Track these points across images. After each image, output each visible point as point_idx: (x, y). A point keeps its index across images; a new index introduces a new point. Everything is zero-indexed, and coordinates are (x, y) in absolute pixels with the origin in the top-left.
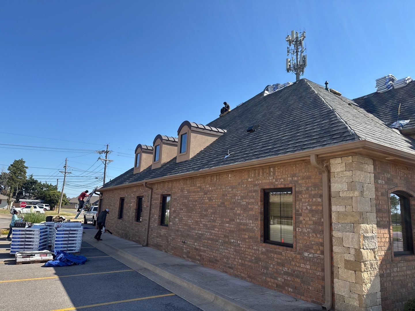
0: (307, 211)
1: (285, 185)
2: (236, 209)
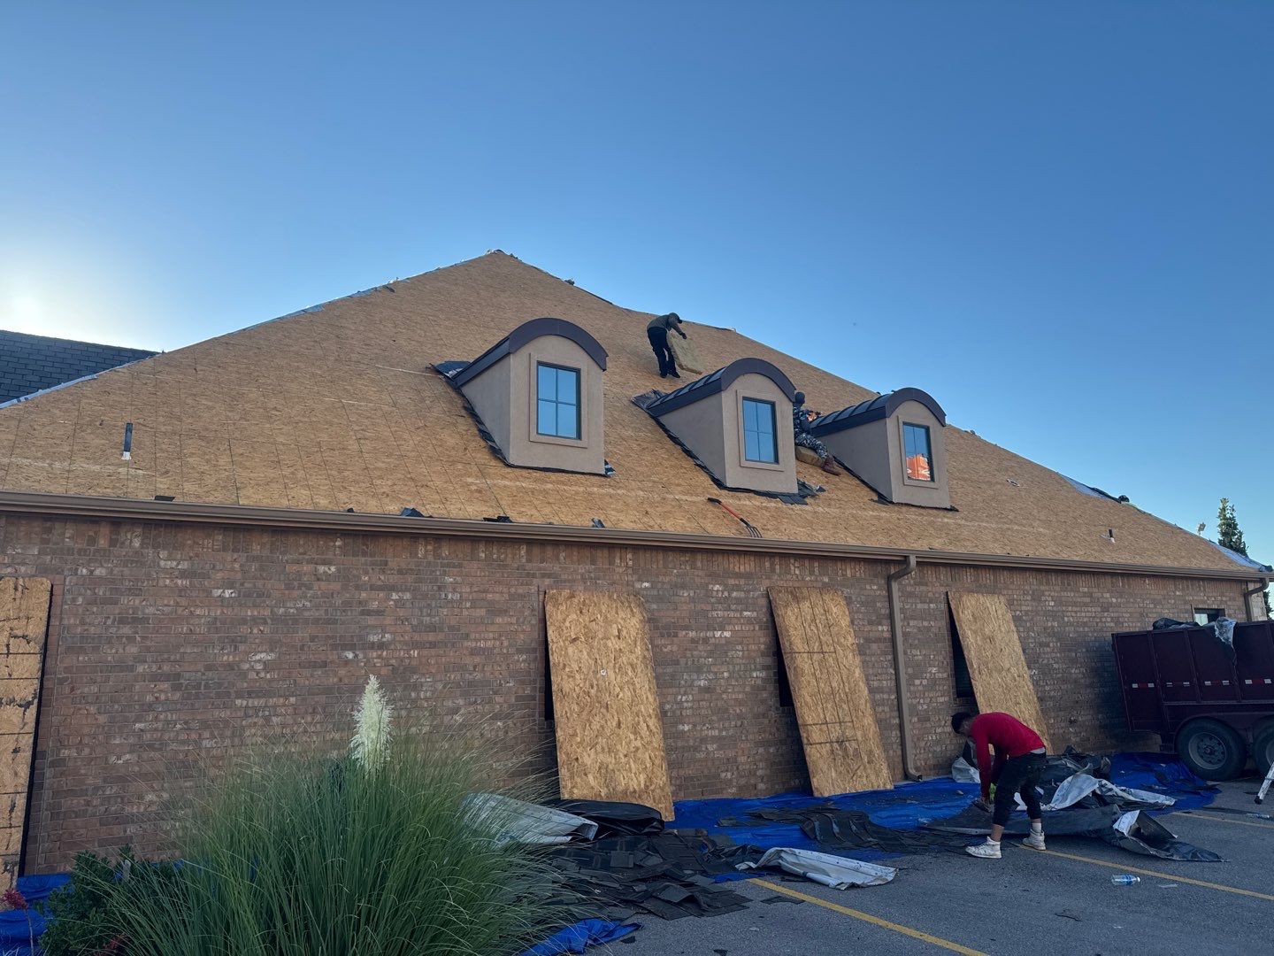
1: (1218, 606)
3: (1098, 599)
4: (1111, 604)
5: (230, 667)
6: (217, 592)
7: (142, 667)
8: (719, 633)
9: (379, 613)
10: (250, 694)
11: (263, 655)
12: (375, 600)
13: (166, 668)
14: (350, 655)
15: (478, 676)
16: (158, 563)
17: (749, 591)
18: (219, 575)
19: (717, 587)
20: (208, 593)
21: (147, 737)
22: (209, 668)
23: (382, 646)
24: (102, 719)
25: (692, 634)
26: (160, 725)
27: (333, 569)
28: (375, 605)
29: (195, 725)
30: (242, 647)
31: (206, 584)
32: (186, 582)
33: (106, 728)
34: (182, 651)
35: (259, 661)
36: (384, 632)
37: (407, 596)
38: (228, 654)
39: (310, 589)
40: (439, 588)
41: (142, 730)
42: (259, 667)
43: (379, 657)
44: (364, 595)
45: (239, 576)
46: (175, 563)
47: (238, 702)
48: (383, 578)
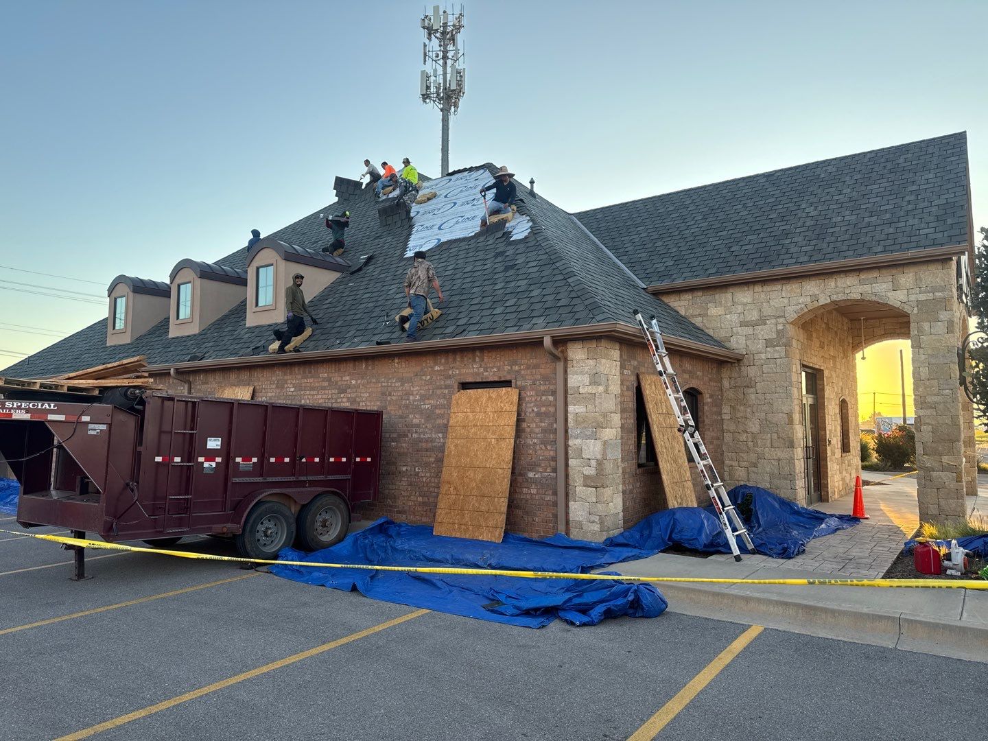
0: (533, 415)
1: (500, 377)
2: (410, 416)
3: (337, 382)
4: (349, 387)
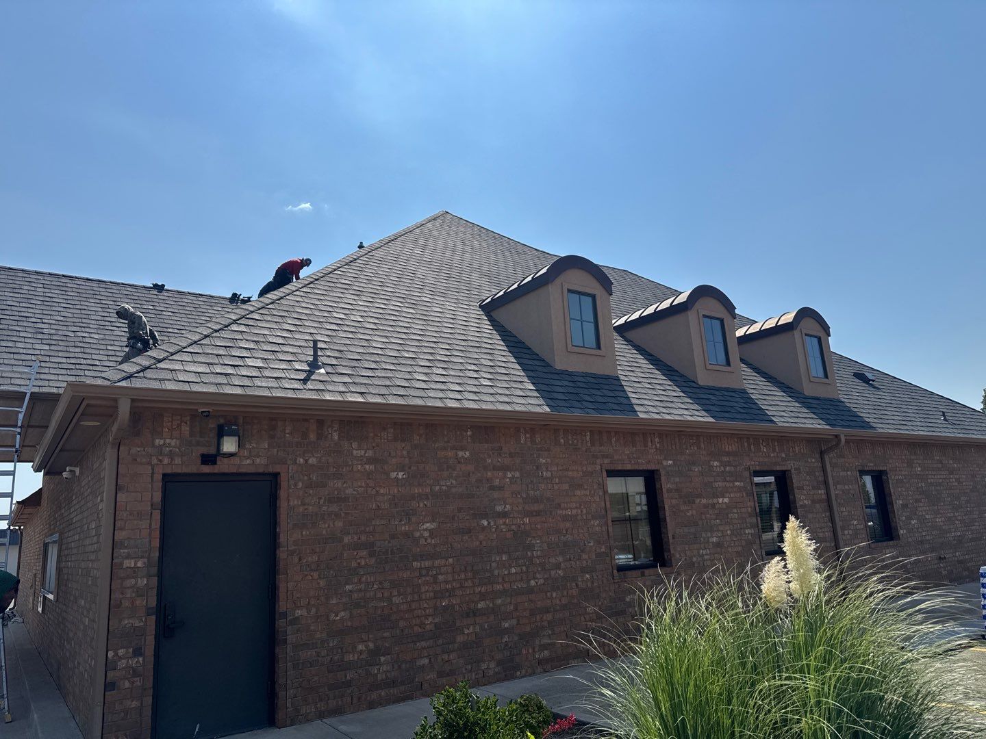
3: (946, 465)
4: (954, 469)
5: (407, 535)
6: (393, 475)
7: (347, 539)
8: (721, 499)
9: (501, 488)
10: (421, 557)
11: (428, 525)
12: (497, 478)
13: (363, 538)
14: (485, 523)
15: (570, 537)
16: (352, 452)
17: (736, 466)
18: (394, 460)
19: (716, 464)
20: (388, 474)
21: (355, 595)
22: (393, 537)
23: (504, 515)
24: (322, 583)
25: (704, 501)
26: (363, 586)
27: (467, 453)
28: (497, 482)
29: (387, 585)
30: (414, 519)
31: (386, 468)
32: (372, 467)
33: (326, 591)
34: (373, 523)
35: (426, 530)
36: (505, 504)
37: (517, 474)
38: (405, 525)
39: (454, 470)
40: (537, 468)
41: (351, 591)
42: (426, 534)
43: (504, 523)
44: (489, 474)
45: (407, 461)
46: (363, 452)
47: (415, 564)
48: (500, 460)
